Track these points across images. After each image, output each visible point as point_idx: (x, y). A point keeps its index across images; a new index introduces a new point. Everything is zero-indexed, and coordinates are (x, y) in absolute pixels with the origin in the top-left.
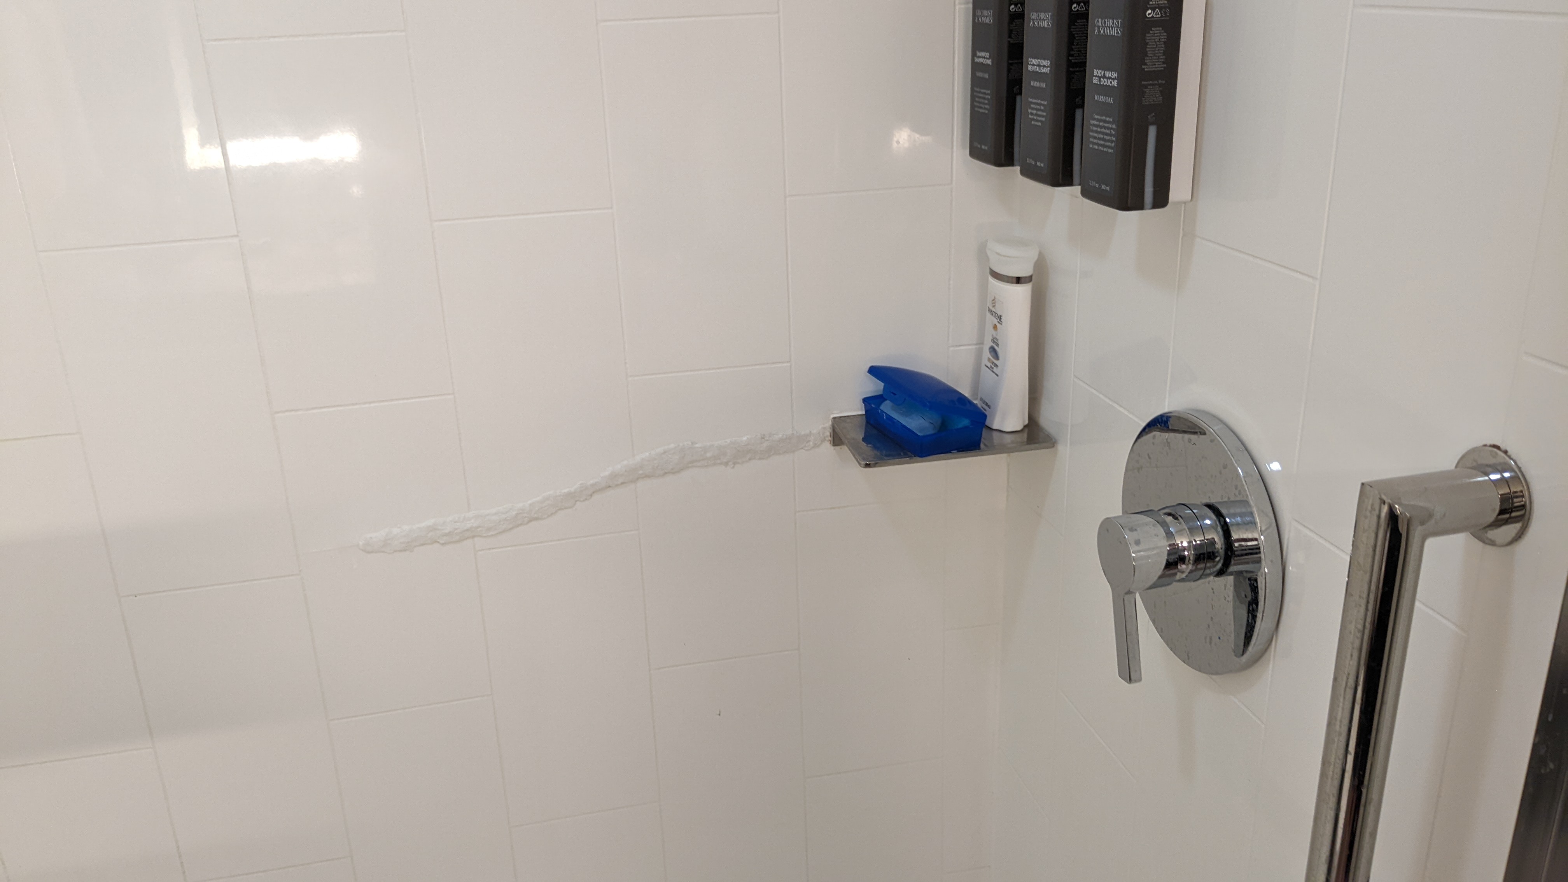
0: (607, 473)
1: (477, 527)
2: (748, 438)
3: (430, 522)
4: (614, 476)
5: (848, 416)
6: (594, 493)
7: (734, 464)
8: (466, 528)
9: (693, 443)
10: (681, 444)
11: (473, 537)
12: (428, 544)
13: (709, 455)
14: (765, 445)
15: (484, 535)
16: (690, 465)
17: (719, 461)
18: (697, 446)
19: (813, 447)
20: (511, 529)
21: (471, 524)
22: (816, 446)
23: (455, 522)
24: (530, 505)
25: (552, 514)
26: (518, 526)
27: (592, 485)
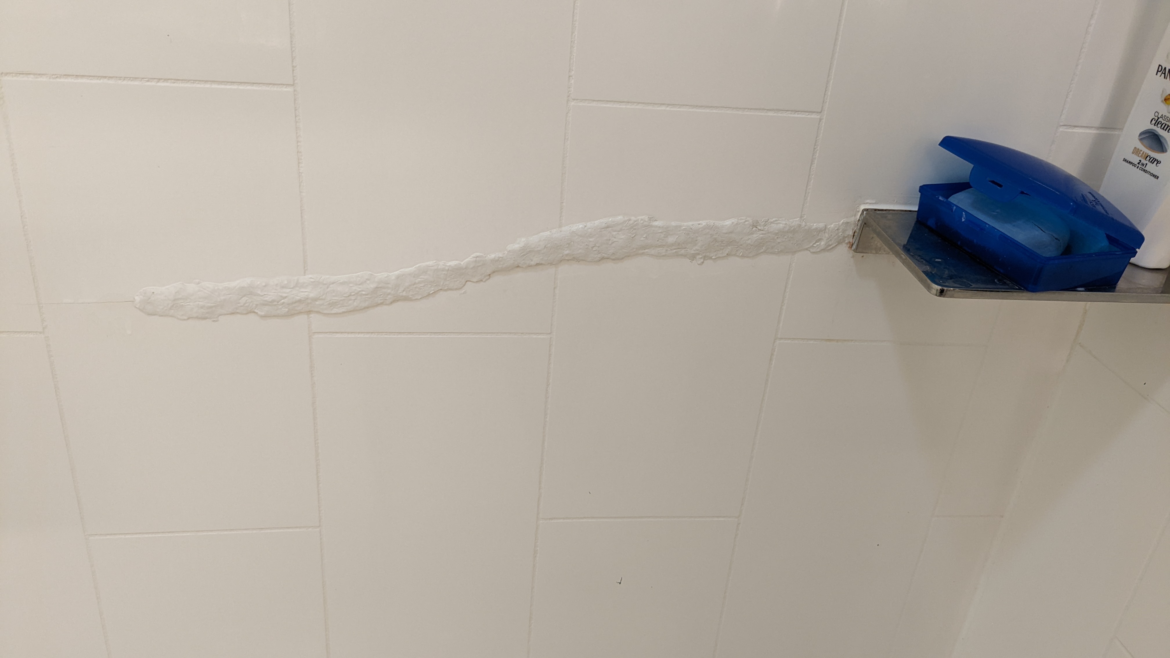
0: (516, 246)
1: (316, 299)
2: (733, 223)
3: (245, 282)
4: (527, 251)
5: (889, 210)
6: (494, 272)
7: (705, 258)
8: (298, 298)
9: (650, 219)
10: (633, 218)
11: (309, 312)
12: (241, 314)
13: (671, 240)
14: (755, 236)
15: (325, 312)
16: (641, 252)
17: (683, 251)
18: (656, 223)
19: (823, 250)
20: (367, 308)
21: (306, 293)
22: (828, 249)
23: (283, 287)
24: (398, 277)
25: (429, 295)
26: (378, 305)
27: (494, 261)
